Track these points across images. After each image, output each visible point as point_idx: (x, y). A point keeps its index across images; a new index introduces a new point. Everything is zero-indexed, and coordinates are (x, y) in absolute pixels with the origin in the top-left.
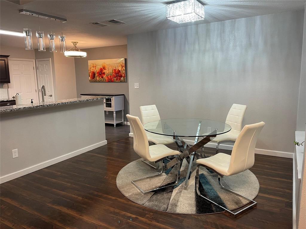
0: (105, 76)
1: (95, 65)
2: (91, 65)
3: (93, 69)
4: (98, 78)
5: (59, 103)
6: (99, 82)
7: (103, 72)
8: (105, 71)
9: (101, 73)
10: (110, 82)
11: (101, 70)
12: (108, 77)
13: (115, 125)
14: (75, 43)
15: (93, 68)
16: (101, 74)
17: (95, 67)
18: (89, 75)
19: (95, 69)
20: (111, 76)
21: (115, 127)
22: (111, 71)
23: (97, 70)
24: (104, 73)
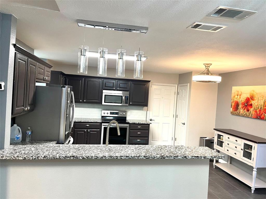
0: (252, 109)
1: (240, 93)
2: (235, 93)
3: (237, 99)
4: (242, 111)
5: (105, 157)
6: (243, 116)
7: (251, 103)
8: (253, 102)
9: (248, 104)
10: (258, 119)
11: (248, 100)
12: (256, 112)
13: (253, 189)
14: (207, 65)
15: (237, 97)
16: (246, 106)
17: (240, 95)
18: (232, 105)
19: (240, 98)
20: (262, 110)
21: (253, 192)
22: (262, 104)
23: (242, 99)
24: (251, 105)
